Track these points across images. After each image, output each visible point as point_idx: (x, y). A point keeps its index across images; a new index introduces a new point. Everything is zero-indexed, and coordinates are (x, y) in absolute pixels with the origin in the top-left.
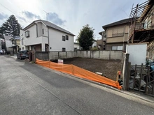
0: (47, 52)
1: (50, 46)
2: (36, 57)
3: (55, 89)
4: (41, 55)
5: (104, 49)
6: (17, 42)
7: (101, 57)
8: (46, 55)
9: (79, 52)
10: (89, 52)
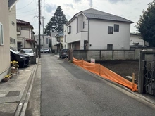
0: (86, 50)
1: (90, 43)
2: (74, 56)
3: (75, 78)
4: (79, 54)
6: (61, 39)
8: (84, 54)
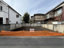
1: (10, 20)
5: (34, 23)
7: (34, 26)
9: (24, 24)
10: (29, 24)
